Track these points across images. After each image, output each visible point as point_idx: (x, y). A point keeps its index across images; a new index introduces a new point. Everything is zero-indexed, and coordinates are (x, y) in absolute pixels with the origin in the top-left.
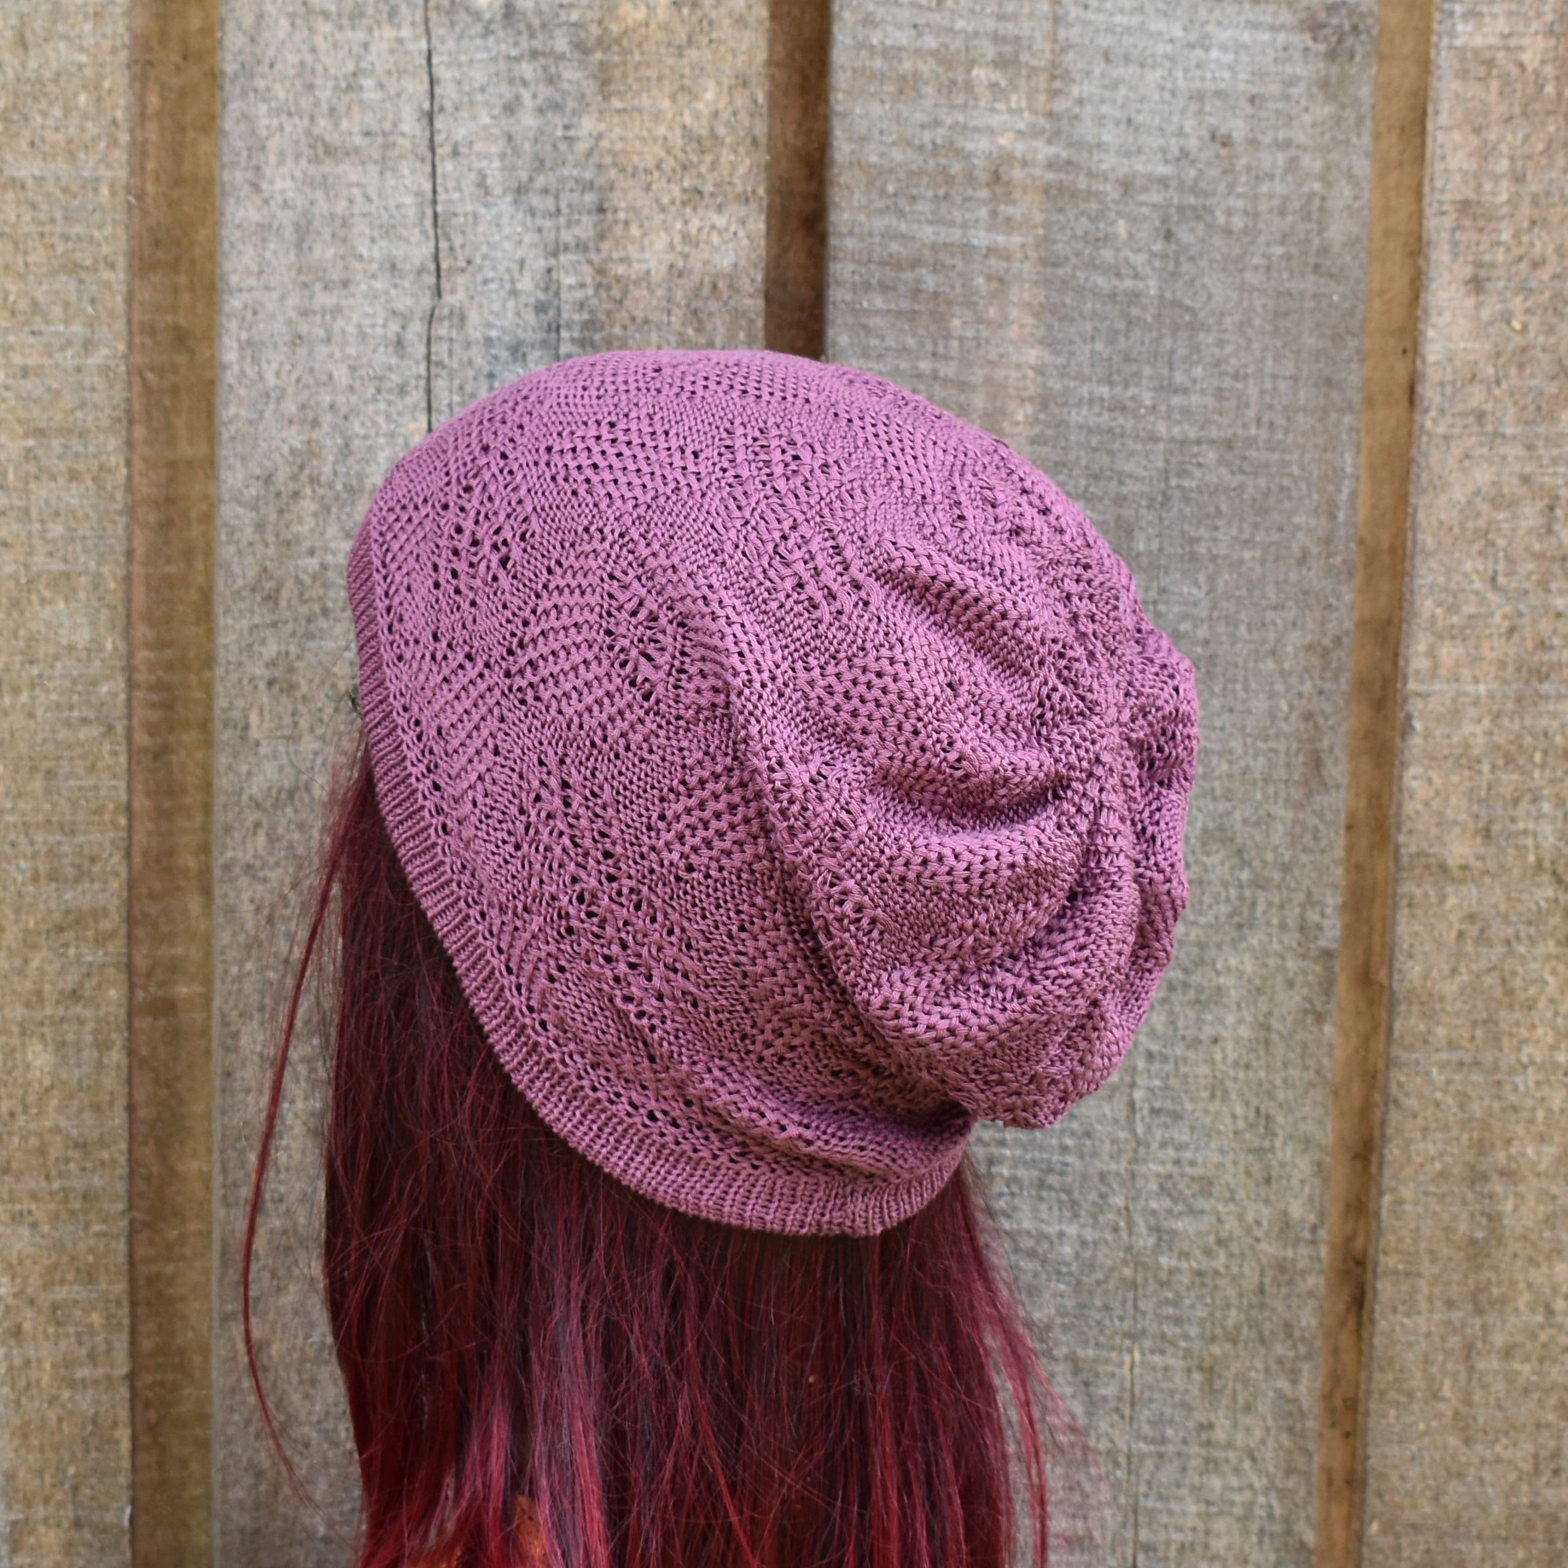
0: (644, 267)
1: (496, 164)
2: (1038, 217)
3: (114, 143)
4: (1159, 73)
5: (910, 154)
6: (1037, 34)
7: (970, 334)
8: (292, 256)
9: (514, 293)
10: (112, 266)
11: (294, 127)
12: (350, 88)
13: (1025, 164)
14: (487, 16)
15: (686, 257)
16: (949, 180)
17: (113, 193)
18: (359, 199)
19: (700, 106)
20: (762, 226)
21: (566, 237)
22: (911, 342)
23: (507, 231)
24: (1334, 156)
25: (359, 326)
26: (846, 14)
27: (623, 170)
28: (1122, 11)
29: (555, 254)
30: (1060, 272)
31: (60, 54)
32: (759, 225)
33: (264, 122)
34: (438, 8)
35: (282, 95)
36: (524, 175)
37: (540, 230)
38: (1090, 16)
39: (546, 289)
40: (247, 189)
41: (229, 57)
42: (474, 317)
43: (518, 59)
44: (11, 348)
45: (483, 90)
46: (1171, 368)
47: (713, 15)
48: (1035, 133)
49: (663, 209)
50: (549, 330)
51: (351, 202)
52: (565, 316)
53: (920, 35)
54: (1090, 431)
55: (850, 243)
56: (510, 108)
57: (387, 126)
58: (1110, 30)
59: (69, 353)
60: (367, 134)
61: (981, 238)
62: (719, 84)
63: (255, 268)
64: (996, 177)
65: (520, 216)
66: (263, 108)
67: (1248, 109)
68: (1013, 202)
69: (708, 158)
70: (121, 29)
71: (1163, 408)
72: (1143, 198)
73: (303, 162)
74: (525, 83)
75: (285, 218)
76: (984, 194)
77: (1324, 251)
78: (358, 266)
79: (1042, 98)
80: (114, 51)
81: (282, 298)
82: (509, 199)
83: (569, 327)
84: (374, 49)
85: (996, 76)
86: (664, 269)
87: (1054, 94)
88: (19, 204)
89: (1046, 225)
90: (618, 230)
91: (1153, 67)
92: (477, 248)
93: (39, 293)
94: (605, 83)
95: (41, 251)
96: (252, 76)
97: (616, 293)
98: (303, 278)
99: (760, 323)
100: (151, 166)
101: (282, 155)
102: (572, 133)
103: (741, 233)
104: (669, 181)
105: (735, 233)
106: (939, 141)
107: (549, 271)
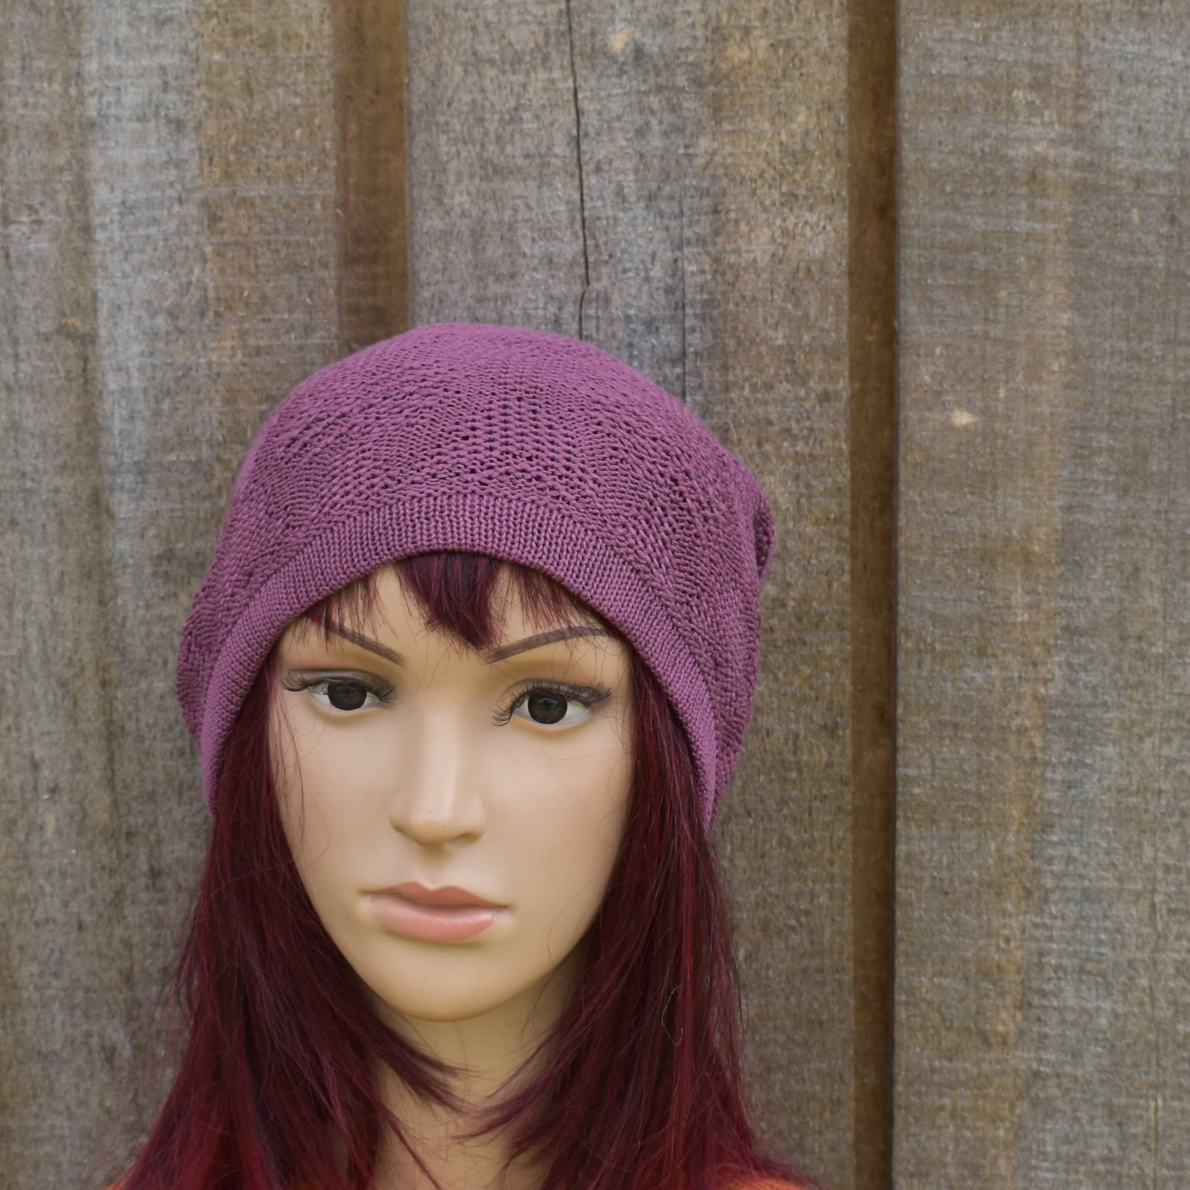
0: (752, 256)
1: (631, 177)
2: (1068, 208)
3: (324, 167)
4: (1164, 90)
5: (964, 161)
6: (1065, 61)
7: (1014, 302)
8: (470, 255)
9: (647, 279)
10: (325, 265)
11: (469, 152)
12: (512, 120)
13: (1056, 165)
14: (621, 59)
15: (785, 247)
16: (996, 181)
17: (324, 208)
18: (522, 208)
19: (794, 126)
20: (845, 221)
21: (689, 233)
22: (967, 310)
23: (641, 230)
25: (525, 309)
26: (911, 50)
27: (733, 180)
28: (1133, 42)
29: (680, 248)
30: (1086, 251)
31: (280, 98)
32: (843, 220)
33: (444, 149)
34: (581, 54)
35: (458, 127)
36: (653, 185)
37: (667, 229)
38: (1107, 46)
40: (432, 204)
41: (415, 99)
42: (615, 298)
43: (647, 93)
44: (247, 332)
45: (619, 118)
46: (1176, 326)
47: (803, 53)
48: (1063, 141)
49: (765, 210)
50: (676, 309)
51: (516, 210)
52: (689, 296)
53: (970, 65)
54: (1112, 377)
55: (916, 233)
56: (642, 132)
57: (543, 150)
58: (1123, 57)
59: (293, 336)
60: (527, 156)
61: (1022, 226)
62: (809, 109)
63: (440, 266)
64: (1033, 177)
65: (651, 218)
66: (444, 138)
68: (1047, 197)
69: (802, 168)
70: (327, 77)
71: (1171, 357)
72: (1152, 190)
73: (477, 180)
74: (653, 112)
75: (463, 225)
76: (1024, 190)
78: (522, 261)
79: (1070, 113)
80: (322, 94)
81: (463, 289)
82: (642, 204)
83: (692, 306)
84: (531, 89)
85: (1032, 96)
86: (767, 257)
87: (1078, 109)
88: (249, 219)
89: (1075, 214)
90: (730, 227)
91: (1158, 86)
92: (617, 244)
93: (268, 289)
94: (717, 110)
95: (269, 256)
96: (434, 114)
97: (730, 277)
98: (478, 272)
99: (845, 298)
100: (352, 180)
101: (459, 177)
102: (691, 151)
103: (829, 228)
104: (770, 187)
105: (824, 228)
106: (987, 150)
107: (675, 261)
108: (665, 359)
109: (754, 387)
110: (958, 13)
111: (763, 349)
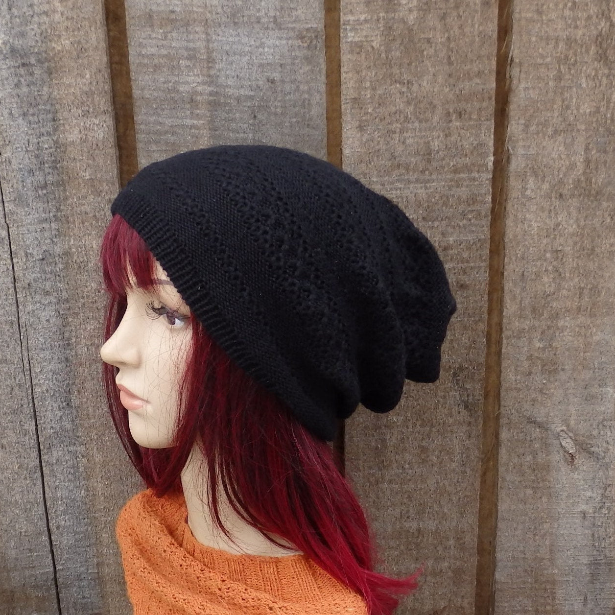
0: (71, 140)
1: (15, 106)
2: (208, 113)
4: (247, 58)
5: (160, 94)
6: (202, 47)
9: (27, 152)
13: (201, 94)
14: (5, 52)
15: (86, 135)
16: (175, 102)
19: (85, 80)
21: (43, 131)
23: (22, 130)
24: (312, 84)
26: (133, 43)
27: (60, 105)
28: (231, 36)
29: (40, 137)
30: (217, 133)
32: (110, 122)
36: (25, 109)
37: (33, 129)
38: (220, 38)
39: (38, 149)
42: (13, 161)
43: (19, 67)
45: (7, 79)
47: (86, 46)
48: (204, 83)
49: (76, 118)
50: (41, 164)
52: (46, 159)
53: (160, 49)
55: (142, 127)
58: (228, 43)
61: (188, 122)
62: (91, 72)
64: (192, 100)
65: (26, 124)
67: (280, 69)
68: (198, 109)
69: (90, 99)
72: (244, 104)
74: (21, 76)
76: (188, 106)
77: (311, 119)
79: (206, 70)
82: (21, 118)
83: (47, 163)
85: (188, 63)
86: (78, 140)
87: (209, 68)
89: (211, 116)
90: (61, 127)
91: (245, 56)
92: (12, 137)
94: (50, 74)
97: (63, 149)
102: (40, 93)
103: (104, 126)
104: (77, 108)
105: (102, 126)
106: (170, 88)
107: (38, 143)
108: (38, 187)
109: (78, 198)
110: (152, 25)
111: (80, 181)
